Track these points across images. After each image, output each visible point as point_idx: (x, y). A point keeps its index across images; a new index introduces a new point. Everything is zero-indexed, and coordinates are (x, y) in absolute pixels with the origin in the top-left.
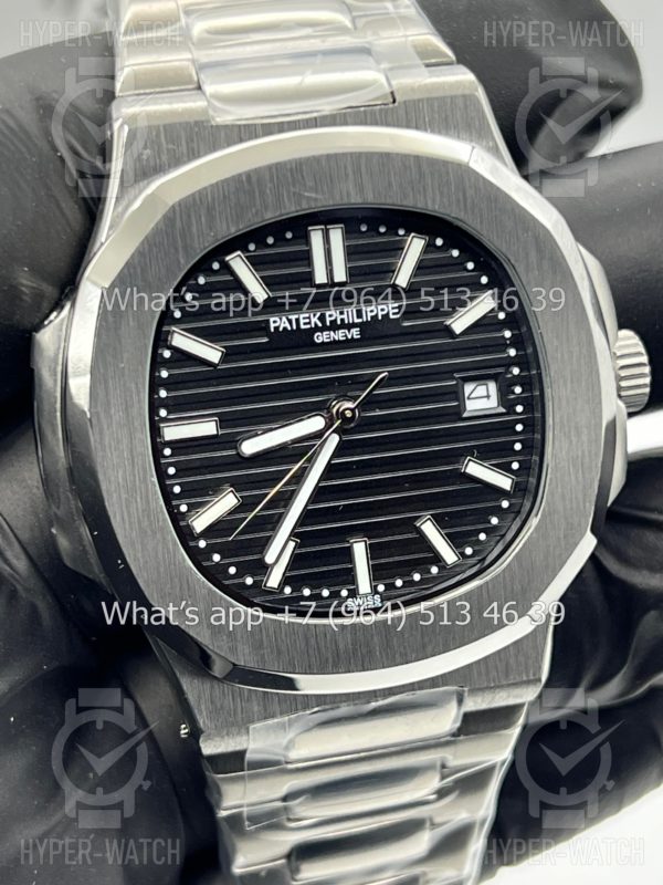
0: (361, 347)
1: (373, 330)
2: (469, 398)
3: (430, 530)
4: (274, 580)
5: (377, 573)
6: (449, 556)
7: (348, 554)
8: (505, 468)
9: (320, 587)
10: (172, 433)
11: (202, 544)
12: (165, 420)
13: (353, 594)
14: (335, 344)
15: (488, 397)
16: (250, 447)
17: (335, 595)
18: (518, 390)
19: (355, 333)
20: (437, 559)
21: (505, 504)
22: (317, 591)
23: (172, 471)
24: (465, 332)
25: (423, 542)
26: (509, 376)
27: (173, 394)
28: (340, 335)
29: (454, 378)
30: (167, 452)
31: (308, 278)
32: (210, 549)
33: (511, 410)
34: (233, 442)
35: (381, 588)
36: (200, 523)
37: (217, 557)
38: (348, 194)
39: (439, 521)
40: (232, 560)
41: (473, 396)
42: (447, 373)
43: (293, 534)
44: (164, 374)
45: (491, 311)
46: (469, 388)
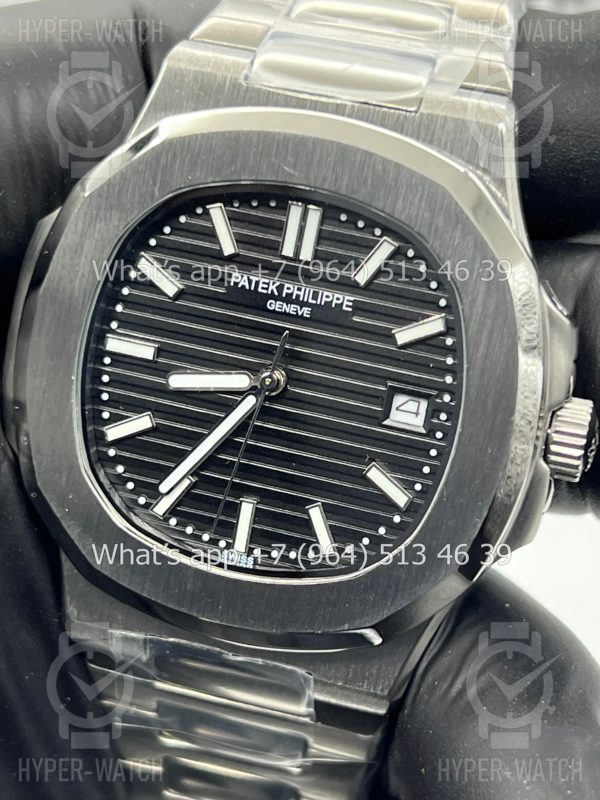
0: (308, 326)
1: (325, 315)
2: (397, 409)
3: (316, 515)
4: (161, 508)
5: (255, 537)
6: (327, 546)
7: (234, 510)
8: (408, 486)
9: (204, 531)
10: (113, 344)
11: (112, 452)
12: (113, 332)
13: (229, 546)
14: (285, 316)
15: (417, 414)
16: (177, 381)
17: (213, 542)
18: (443, 416)
19: (306, 312)
21: (397, 519)
23: (106, 379)
24: (405, 346)
25: (308, 525)
26: (438, 401)
27: (128, 311)
28: (291, 309)
29: (386, 385)
30: (107, 360)
31: (276, 248)
32: (117, 460)
33: (431, 433)
34: (165, 372)
36: (114, 433)
37: (120, 469)
38: (324, 180)
39: (328, 511)
40: (136, 477)
41: (401, 408)
43: (194, 472)
44: (126, 291)
45: (440, 334)
46: (399, 400)
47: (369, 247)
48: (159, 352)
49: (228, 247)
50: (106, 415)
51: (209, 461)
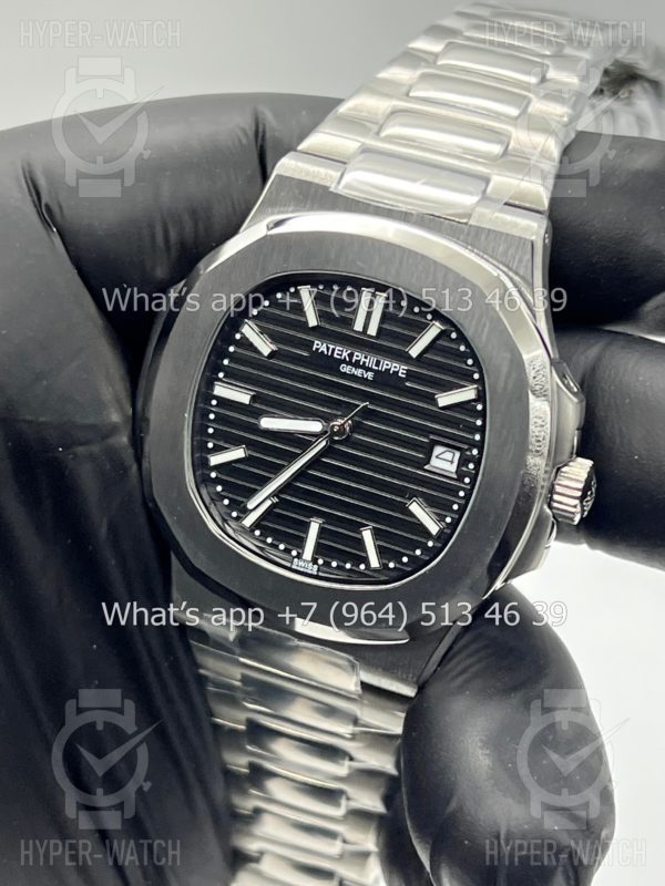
0: (370, 387)
1: (384, 379)
2: (437, 457)
3: (367, 536)
4: (249, 521)
5: (320, 549)
6: (374, 562)
7: (305, 527)
8: (441, 518)
9: (281, 542)
10: (220, 390)
11: (213, 475)
12: (220, 380)
13: (299, 556)
14: (353, 377)
15: (452, 462)
16: (267, 423)
17: (287, 551)
18: (471, 466)
19: (370, 375)
20: (366, 560)
21: (430, 544)
22: (276, 543)
23: (212, 416)
24: (444, 408)
25: (360, 543)
26: (468, 453)
27: (233, 365)
28: (359, 372)
29: (428, 438)
30: (214, 402)
31: (349, 323)
32: (217, 481)
33: (460, 475)
34: (259, 414)
35: (321, 562)
36: (215, 460)
37: (219, 488)
39: (377, 534)
40: (230, 495)
41: (441, 457)
42: (425, 431)
43: (275, 494)
44: (232, 349)
45: (474, 400)
46: (438, 450)
47: (422, 328)
48: (253, 399)
49: (312, 321)
50: (210, 445)
51: (287, 487)
